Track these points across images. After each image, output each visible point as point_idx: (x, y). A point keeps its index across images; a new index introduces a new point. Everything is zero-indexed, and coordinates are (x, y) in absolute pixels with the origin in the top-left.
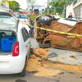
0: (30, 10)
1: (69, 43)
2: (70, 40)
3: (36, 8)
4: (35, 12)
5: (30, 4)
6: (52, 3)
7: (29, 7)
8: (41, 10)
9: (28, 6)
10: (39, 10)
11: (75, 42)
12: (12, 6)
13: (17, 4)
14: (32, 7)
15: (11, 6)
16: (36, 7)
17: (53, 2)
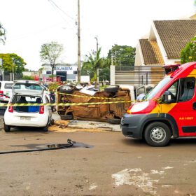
0: (48, 73)
1: (90, 113)
2: (92, 109)
3: (60, 69)
4: (58, 77)
5: (47, 61)
6: (88, 62)
7: (44, 67)
8: (72, 73)
9: (43, 65)
10: (68, 73)
11: (96, 112)
12: (9, 65)
13: (18, 60)
14: (51, 68)
15: (7, 65)
16: (60, 67)
17: (90, 61)
